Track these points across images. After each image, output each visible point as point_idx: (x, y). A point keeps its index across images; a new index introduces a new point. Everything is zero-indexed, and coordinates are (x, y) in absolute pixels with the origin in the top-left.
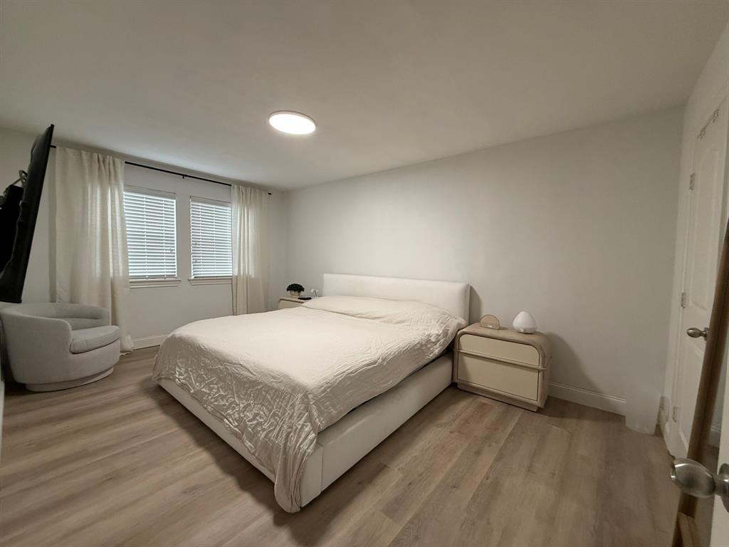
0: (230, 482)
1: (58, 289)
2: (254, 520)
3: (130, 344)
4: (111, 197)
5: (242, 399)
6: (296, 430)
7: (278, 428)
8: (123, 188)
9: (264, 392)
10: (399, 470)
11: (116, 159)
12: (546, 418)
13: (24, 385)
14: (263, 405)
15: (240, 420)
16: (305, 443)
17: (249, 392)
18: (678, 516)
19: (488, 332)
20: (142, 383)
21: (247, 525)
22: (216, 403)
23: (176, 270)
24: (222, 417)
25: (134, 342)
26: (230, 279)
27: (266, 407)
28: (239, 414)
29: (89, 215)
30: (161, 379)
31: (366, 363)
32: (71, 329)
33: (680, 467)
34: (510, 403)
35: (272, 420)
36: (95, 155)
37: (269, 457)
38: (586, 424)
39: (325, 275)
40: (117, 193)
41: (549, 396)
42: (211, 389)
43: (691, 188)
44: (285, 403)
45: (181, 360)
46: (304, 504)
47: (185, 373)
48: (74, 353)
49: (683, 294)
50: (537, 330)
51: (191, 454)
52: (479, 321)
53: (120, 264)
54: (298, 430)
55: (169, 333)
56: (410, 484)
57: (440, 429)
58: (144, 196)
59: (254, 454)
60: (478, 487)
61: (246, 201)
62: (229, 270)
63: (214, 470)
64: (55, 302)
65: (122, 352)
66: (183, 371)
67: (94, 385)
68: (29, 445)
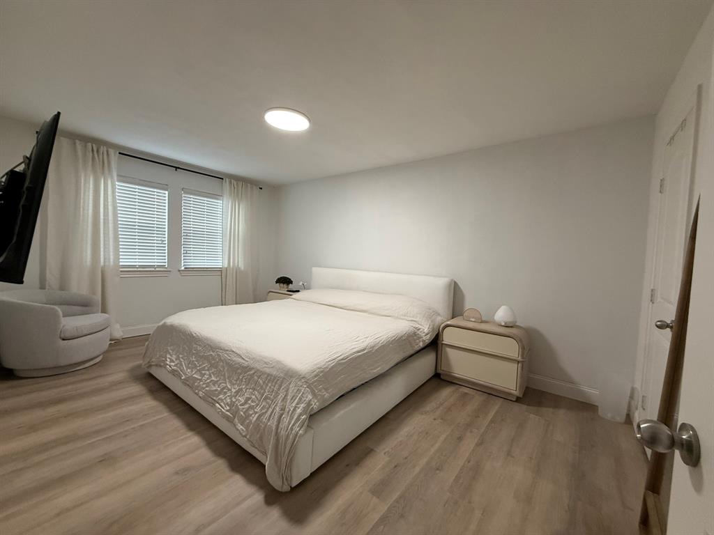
0: (221, 464)
1: (48, 275)
3: (119, 333)
4: (104, 187)
5: (234, 384)
6: (288, 413)
7: (270, 410)
8: (115, 178)
9: (256, 377)
10: (385, 453)
11: (110, 150)
12: (524, 407)
13: (12, 371)
14: (254, 389)
15: (232, 405)
16: (297, 425)
17: (240, 378)
18: (645, 493)
19: (471, 325)
20: (132, 370)
21: (239, 504)
22: (207, 389)
23: (166, 261)
24: (213, 401)
25: (123, 331)
26: (220, 270)
27: (258, 391)
28: (231, 399)
29: (82, 204)
30: (151, 365)
31: (356, 350)
32: (61, 315)
33: (646, 427)
34: (490, 393)
35: (264, 404)
36: (90, 145)
37: (261, 438)
38: (562, 414)
39: (314, 269)
40: (109, 182)
41: (527, 387)
42: (203, 375)
43: (660, 192)
44: (277, 386)
45: (172, 347)
46: (294, 484)
47: (176, 359)
48: (64, 340)
49: (652, 290)
50: (517, 324)
52: (462, 315)
53: (111, 253)
54: (290, 412)
55: (159, 322)
56: (396, 466)
57: (423, 416)
58: (137, 187)
59: (245, 436)
60: (460, 470)
61: (238, 195)
62: (219, 262)
63: (205, 453)
64: (45, 289)
65: (111, 340)
66: (174, 358)
67: (83, 371)
68: (19, 428)
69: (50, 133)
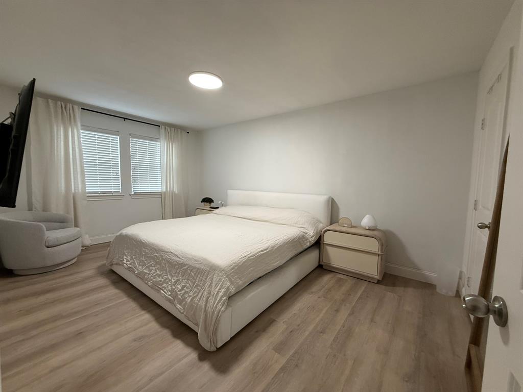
0: (166, 333)
1: (34, 200)
2: (185, 357)
3: (88, 241)
4: (72, 134)
5: (173, 276)
6: (213, 295)
7: (200, 294)
8: (80, 128)
9: (189, 271)
10: (283, 322)
11: (74, 106)
12: (383, 287)
13: (11, 271)
14: (188, 280)
15: (172, 291)
16: (220, 304)
17: (178, 271)
18: (469, 346)
19: (344, 229)
20: (99, 267)
21: (180, 360)
22: (154, 280)
23: (120, 188)
24: (159, 289)
25: (91, 240)
26: (160, 194)
27: (191, 281)
28: (171, 287)
29: (56, 147)
30: (113, 264)
31: (261, 249)
32: (45, 230)
33: (469, 300)
34: (359, 278)
35: (195, 289)
36: (59, 103)
37: (194, 314)
38: (410, 290)
39: (228, 191)
40: (75, 131)
41: (385, 273)
42: (150, 270)
43: (482, 128)
44: (204, 277)
45: (127, 251)
46: (219, 346)
47: (131, 259)
48: (48, 247)
49: (475, 201)
50: (378, 228)
51: (137, 315)
52: (337, 222)
53: (80, 183)
54: (215, 295)
55: (117, 233)
56: (291, 331)
57: (310, 296)
58: (96, 133)
59: (183, 313)
60: (338, 333)
61: (171, 138)
62: (159, 188)
63: (154, 326)
64: (32, 210)
65: (83, 247)
66: (129, 258)
68: (19, 311)
69: (28, 95)
